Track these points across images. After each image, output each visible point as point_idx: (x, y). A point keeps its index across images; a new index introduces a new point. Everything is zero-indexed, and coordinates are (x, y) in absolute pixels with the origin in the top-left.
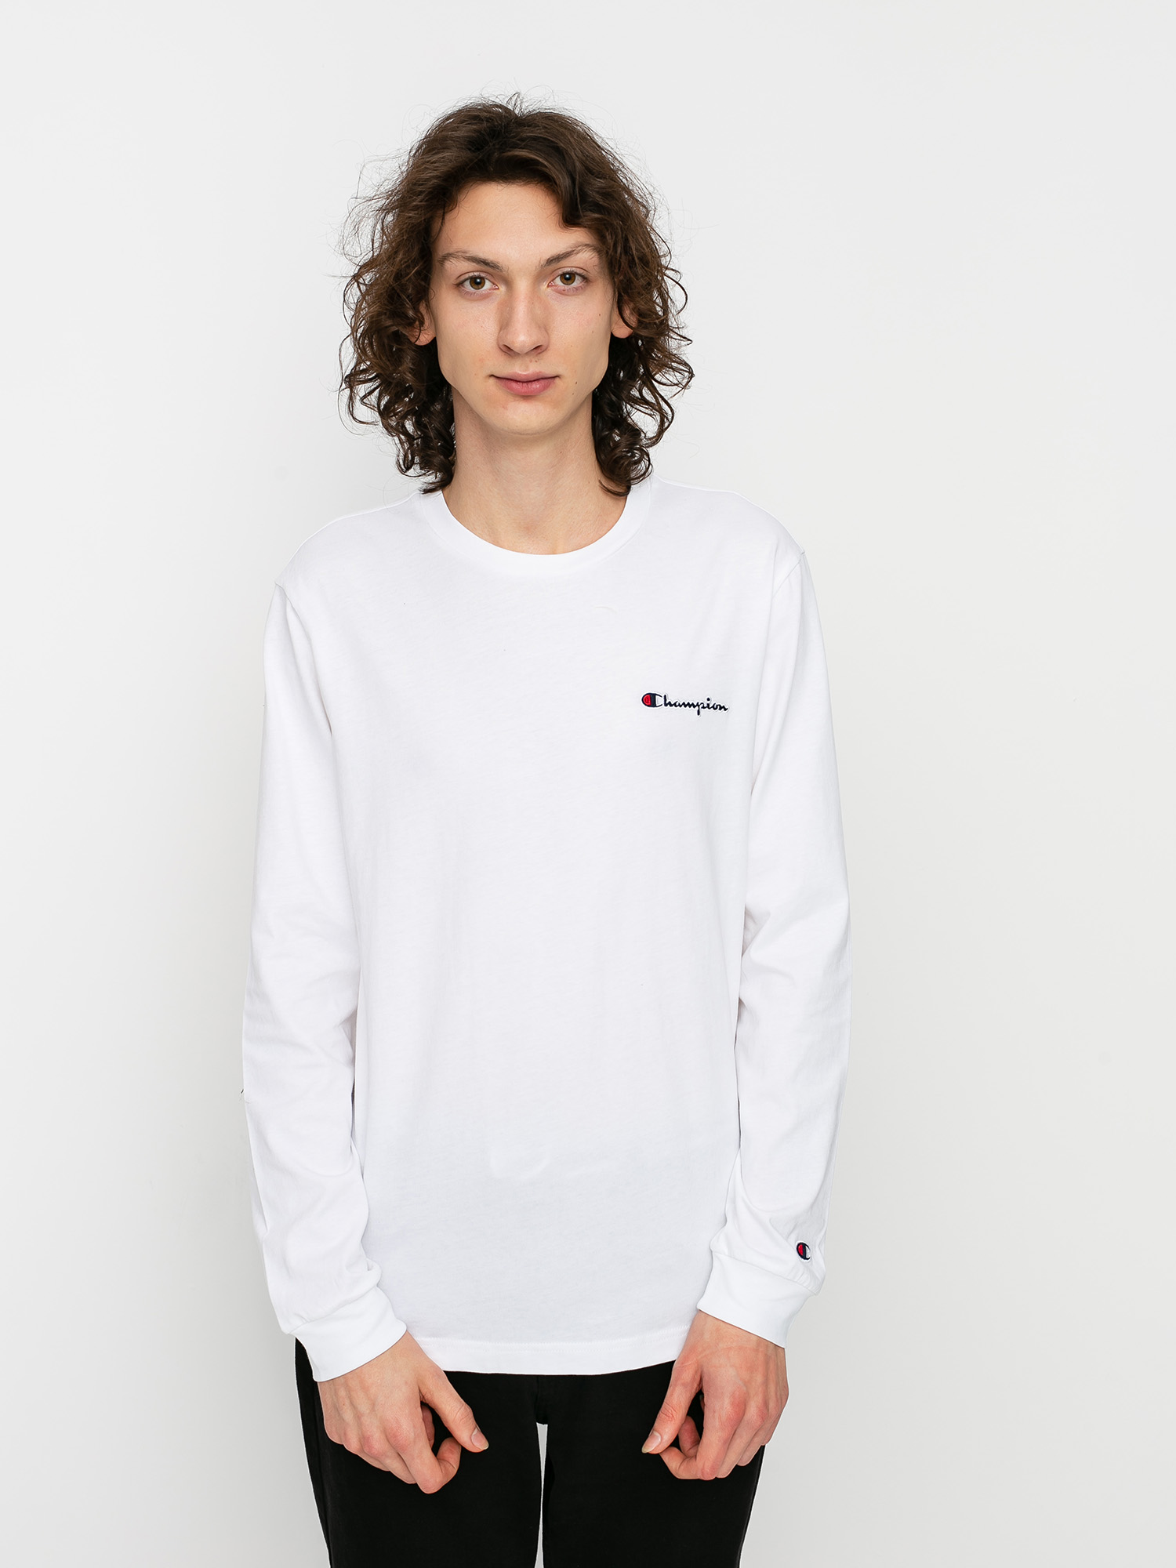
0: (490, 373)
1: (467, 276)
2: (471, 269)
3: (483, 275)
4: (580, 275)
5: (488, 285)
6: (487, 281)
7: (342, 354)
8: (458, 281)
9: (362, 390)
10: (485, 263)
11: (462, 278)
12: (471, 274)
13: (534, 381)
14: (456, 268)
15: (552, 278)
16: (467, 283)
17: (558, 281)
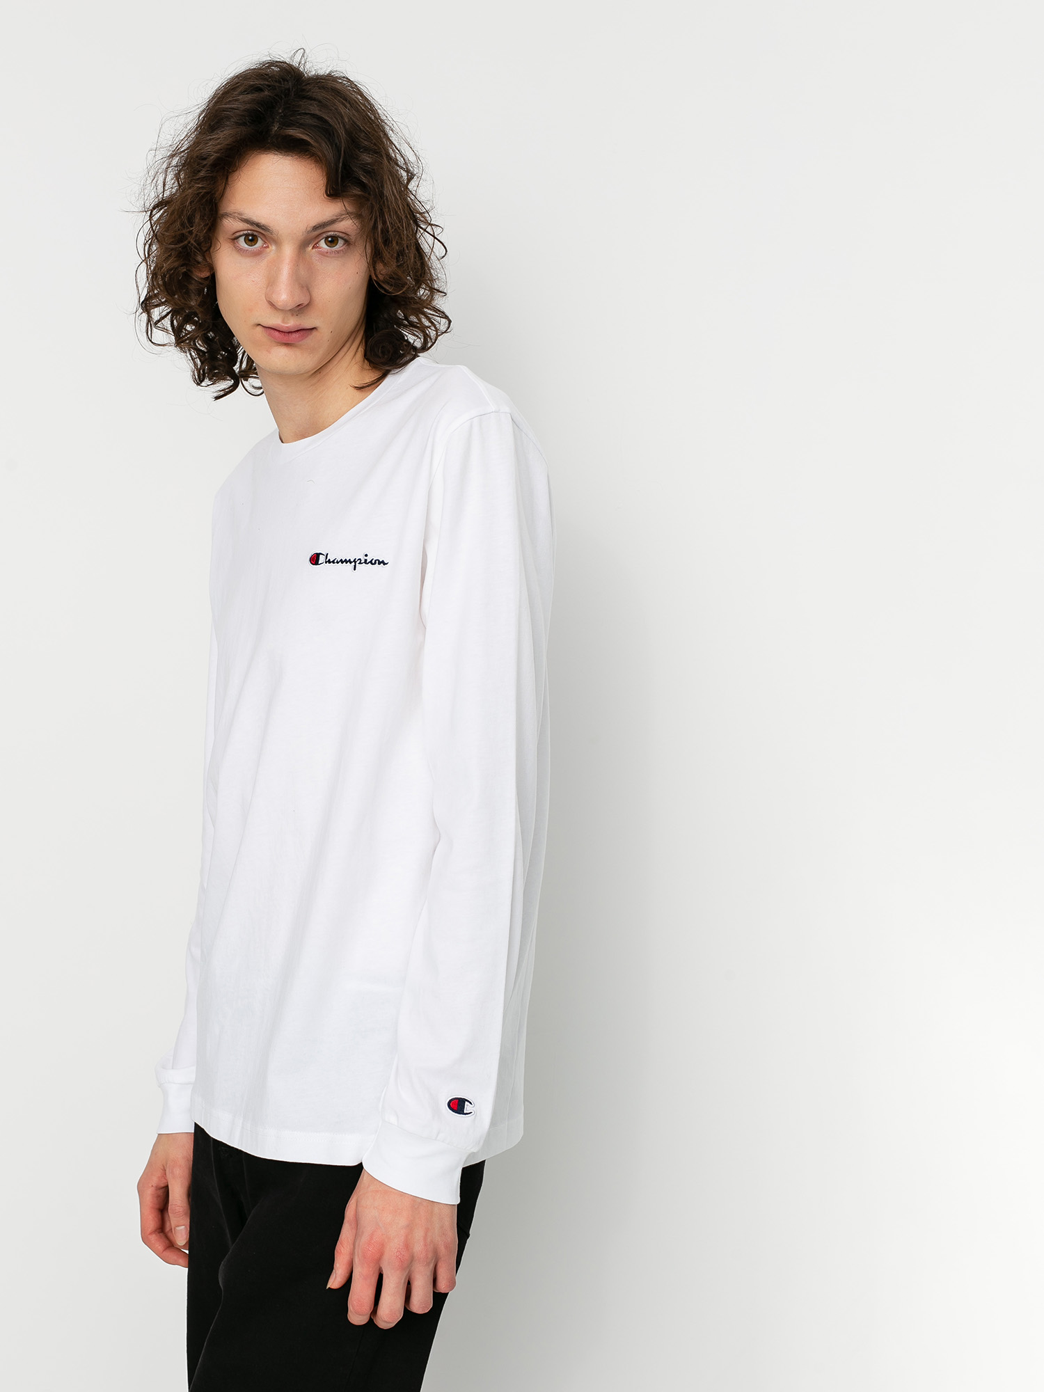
0: (257, 322)
1: (242, 233)
2: (245, 228)
3: (255, 233)
4: (342, 238)
5: (260, 243)
6: (259, 239)
7: (138, 277)
8: (233, 237)
9: (156, 313)
10: (258, 225)
11: (238, 234)
12: (246, 232)
13: (295, 332)
14: (230, 225)
15: (316, 242)
16: (242, 239)
17: (323, 244)
